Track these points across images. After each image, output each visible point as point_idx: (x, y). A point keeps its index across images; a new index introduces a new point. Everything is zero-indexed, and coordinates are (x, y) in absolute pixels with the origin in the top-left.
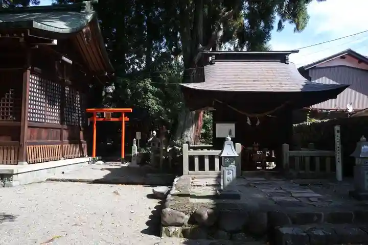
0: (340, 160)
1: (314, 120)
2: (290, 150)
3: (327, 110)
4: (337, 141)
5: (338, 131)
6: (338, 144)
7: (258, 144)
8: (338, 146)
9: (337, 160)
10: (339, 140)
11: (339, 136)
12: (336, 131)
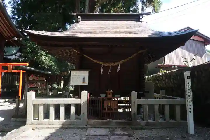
0: (192, 110)
1: (165, 71)
2: (138, 98)
3: (175, 66)
4: (188, 88)
5: (188, 78)
6: (189, 92)
7: (111, 91)
8: (189, 94)
9: (188, 110)
10: (189, 88)
11: (190, 83)
12: (186, 78)
